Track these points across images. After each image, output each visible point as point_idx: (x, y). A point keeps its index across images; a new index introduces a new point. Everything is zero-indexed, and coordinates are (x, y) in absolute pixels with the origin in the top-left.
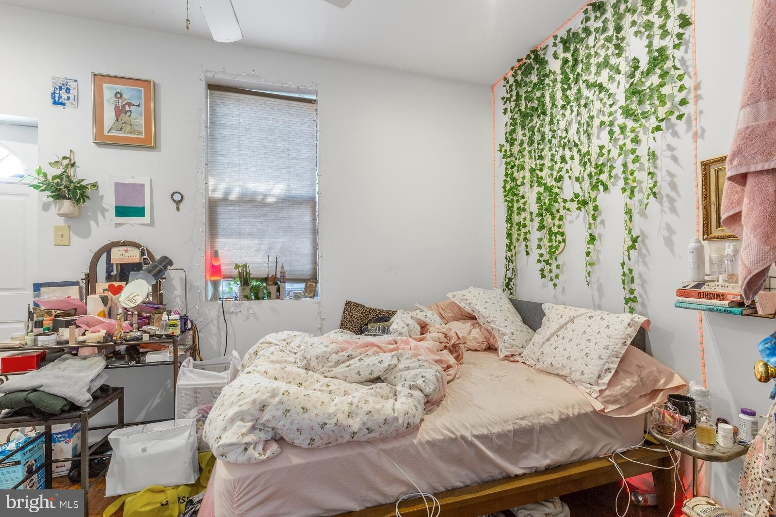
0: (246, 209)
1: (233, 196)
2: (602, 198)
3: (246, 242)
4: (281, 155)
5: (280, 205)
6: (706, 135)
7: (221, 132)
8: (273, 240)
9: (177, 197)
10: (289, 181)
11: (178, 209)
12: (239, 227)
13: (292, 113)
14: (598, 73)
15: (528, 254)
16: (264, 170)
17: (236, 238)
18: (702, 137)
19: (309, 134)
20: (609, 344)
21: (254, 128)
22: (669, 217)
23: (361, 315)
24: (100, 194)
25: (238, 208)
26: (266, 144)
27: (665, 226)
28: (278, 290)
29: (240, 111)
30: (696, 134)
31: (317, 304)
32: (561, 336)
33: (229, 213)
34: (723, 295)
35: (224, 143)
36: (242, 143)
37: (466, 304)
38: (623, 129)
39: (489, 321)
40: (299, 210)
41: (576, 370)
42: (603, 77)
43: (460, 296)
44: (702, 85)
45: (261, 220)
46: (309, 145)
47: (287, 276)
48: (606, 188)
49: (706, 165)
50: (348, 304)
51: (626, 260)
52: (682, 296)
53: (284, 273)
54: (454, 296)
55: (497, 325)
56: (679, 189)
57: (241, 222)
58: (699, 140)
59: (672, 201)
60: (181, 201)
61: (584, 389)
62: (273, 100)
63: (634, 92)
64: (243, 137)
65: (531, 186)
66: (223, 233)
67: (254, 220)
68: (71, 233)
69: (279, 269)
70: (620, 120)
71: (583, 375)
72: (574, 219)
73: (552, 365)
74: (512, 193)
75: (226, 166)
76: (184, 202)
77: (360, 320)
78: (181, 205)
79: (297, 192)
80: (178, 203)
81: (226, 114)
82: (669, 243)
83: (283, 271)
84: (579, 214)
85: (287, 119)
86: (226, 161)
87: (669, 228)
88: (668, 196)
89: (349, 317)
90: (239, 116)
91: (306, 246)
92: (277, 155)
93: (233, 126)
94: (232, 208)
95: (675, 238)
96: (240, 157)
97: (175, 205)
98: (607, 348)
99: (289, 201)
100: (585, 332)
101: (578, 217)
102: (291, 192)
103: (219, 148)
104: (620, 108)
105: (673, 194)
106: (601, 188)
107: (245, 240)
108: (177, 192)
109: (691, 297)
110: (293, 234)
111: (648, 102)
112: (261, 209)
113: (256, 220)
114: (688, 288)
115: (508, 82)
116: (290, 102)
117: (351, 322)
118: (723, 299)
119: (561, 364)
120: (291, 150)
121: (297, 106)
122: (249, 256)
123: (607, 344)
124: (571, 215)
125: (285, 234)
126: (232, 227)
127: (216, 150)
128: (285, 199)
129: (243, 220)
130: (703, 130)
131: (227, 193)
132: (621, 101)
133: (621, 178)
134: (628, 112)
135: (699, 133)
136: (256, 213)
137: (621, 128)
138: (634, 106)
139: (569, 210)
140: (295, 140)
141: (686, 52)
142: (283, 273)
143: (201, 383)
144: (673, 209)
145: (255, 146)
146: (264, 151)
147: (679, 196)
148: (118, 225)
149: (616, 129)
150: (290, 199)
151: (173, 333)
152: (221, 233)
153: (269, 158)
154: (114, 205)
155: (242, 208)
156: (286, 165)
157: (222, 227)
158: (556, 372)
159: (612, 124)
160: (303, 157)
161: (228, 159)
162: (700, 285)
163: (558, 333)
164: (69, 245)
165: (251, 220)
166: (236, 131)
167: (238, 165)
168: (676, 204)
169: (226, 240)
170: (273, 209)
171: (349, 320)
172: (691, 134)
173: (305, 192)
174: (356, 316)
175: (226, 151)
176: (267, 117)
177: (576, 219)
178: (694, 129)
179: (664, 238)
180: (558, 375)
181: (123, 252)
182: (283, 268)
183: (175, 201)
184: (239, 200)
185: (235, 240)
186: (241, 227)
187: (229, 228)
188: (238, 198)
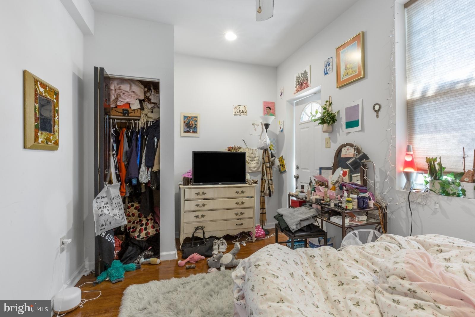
0: (442, 101)
1: (430, 93)
3: (442, 136)
7: (416, 39)
9: (377, 108)
11: (378, 116)
12: (435, 121)
17: (432, 132)
24: (341, 117)
25: (434, 103)
33: (425, 109)
35: (420, 47)
36: (437, 38)
57: (437, 116)
60: (379, 110)
64: (438, 30)
66: (419, 130)
67: (452, 111)
68: (331, 141)
75: (421, 67)
76: (381, 110)
78: (380, 113)
80: (377, 112)
86: (421, 63)
94: (428, 104)
96: (435, 52)
97: (375, 114)
103: (415, 54)
107: (441, 133)
108: (376, 104)
112: (460, 97)
113: (455, 111)
122: (446, 150)
126: (427, 123)
127: (413, 57)
129: (439, 114)
131: (424, 92)
136: (454, 104)
148: (348, 133)
151: (347, 206)
152: (417, 130)
154: (345, 122)
155: (437, 102)
157: (418, 124)
161: (423, 60)
164: (330, 148)
165: (448, 112)
167: (433, 60)
169: (422, 136)
175: (421, 53)
181: (346, 151)
183: (375, 111)
184: (435, 95)
185: (431, 134)
186: (437, 121)
187: (425, 124)
188: (435, 93)
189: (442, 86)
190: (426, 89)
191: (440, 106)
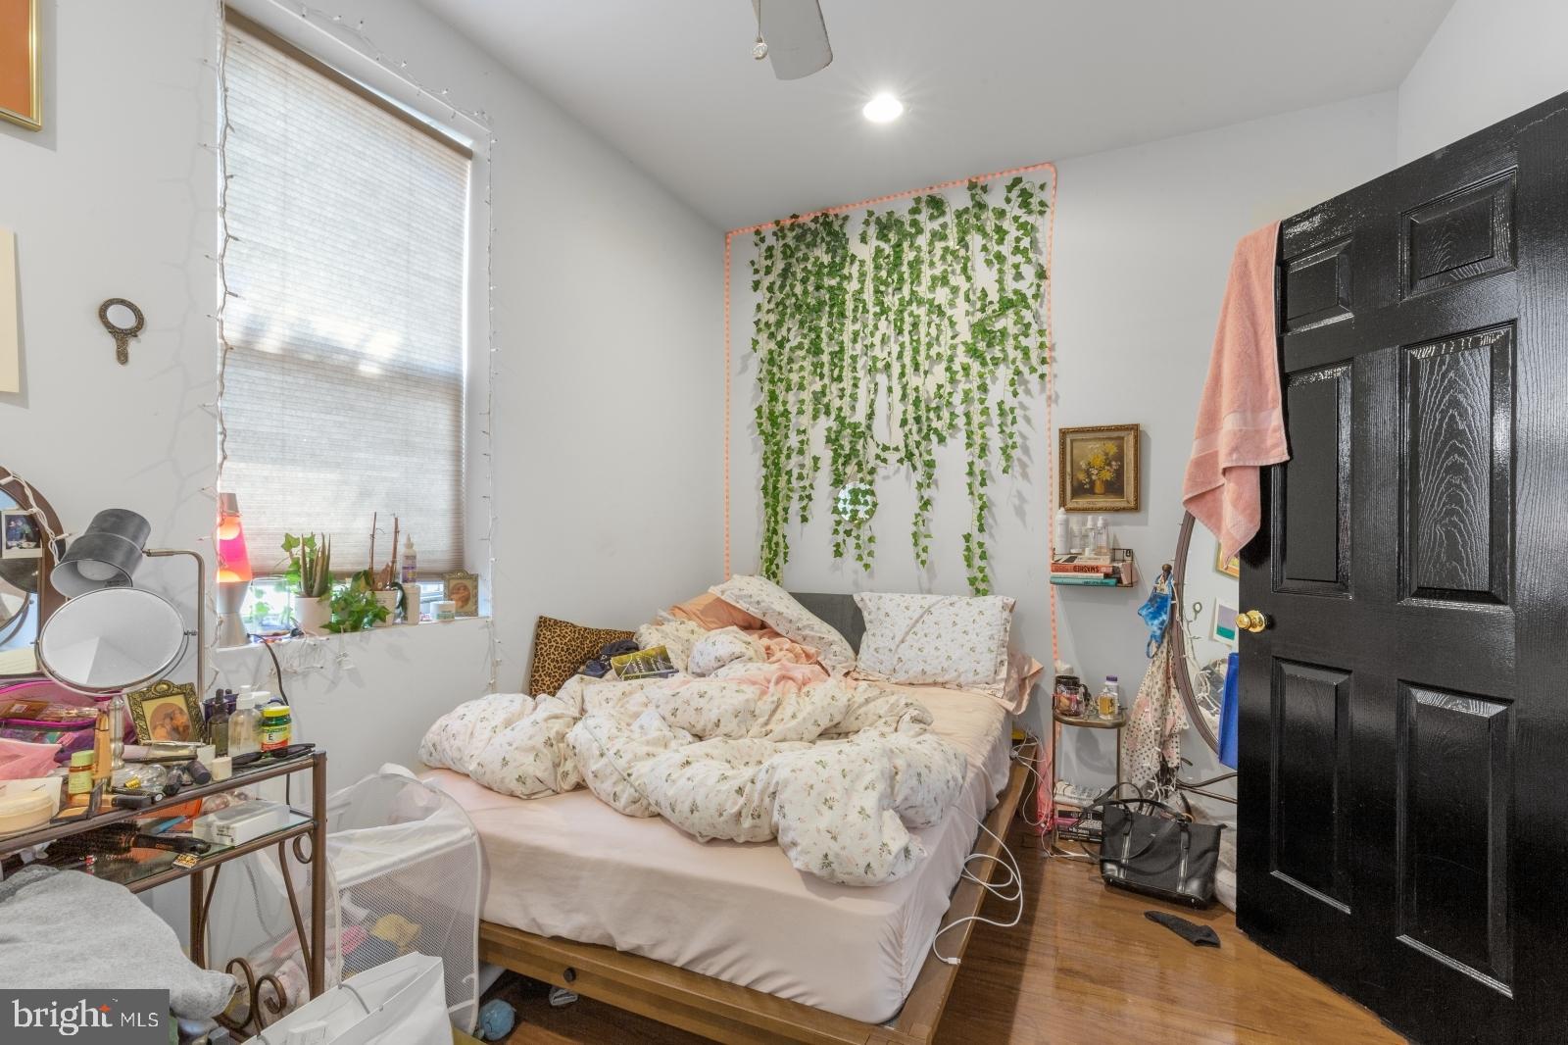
0: (302, 382)
1: (270, 342)
2: (937, 451)
3: (300, 475)
4: (391, 258)
5: (387, 385)
6: (1060, 401)
8: (369, 473)
9: (121, 318)
10: (407, 327)
11: (123, 357)
12: (281, 431)
13: (419, 161)
14: (932, 288)
15: (804, 519)
16: (350, 286)
17: (273, 461)
18: (1056, 401)
19: (452, 224)
20: (993, 632)
21: (327, 166)
22: (1020, 483)
23: (573, 643)
25: (280, 378)
26: (358, 219)
27: (1016, 494)
28: (403, 603)
29: (289, 106)
30: (1050, 398)
31: (486, 630)
32: (921, 634)
33: (253, 386)
34: (1097, 567)
36: (295, 199)
37: (750, 603)
38: (966, 369)
39: (800, 626)
40: (429, 403)
41: (966, 671)
42: (942, 295)
43: (736, 592)
44: (1056, 346)
45: (341, 419)
46: (452, 251)
47: (420, 565)
48: (942, 440)
49: (1064, 433)
50: (543, 623)
51: (975, 532)
52: (1056, 570)
53: (414, 557)
54: (723, 592)
55: (816, 632)
56: (1032, 453)
57: (288, 419)
58: (1053, 405)
59: (1023, 466)
60: (133, 332)
61: (982, 692)
62: (376, 110)
63: (981, 329)
64: (297, 181)
65: (815, 417)
67: (322, 416)
69: (401, 550)
70: (962, 357)
71: (978, 674)
72: (891, 474)
73: (924, 672)
74: (773, 424)
76: (143, 336)
77: (573, 655)
78: (133, 346)
79: (425, 358)
80: (122, 336)
81: (247, 100)
82: (1020, 512)
83: (410, 552)
84: (899, 468)
85: (408, 173)
87: (1020, 495)
88: (1019, 460)
89: (552, 650)
90: (285, 117)
91: (438, 491)
92: (383, 255)
93: (270, 141)
94: (262, 374)
95: (1027, 507)
96: (287, 234)
97: (110, 344)
98: (991, 637)
99: (406, 378)
100: (955, 624)
101: (897, 471)
102: (412, 355)
104: (963, 343)
105: (1025, 459)
106: (933, 437)
107: (298, 469)
108: (122, 302)
109: (1067, 571)
110: (415, 460)
111: (998, 348)
112: (342, 388)
113: (328, 417)
114: (1060, 562)
115: (763, 240)
116: (416, 133)
117: (557, 661)
118: (1098, 572)
119: (940, 668)
120: (415, 252)
121: (428, 147)
123: (990, 633)
124: (886, 468)
125: (397, 458)
126: (260, 429)
128: (397, 369)
129: (293, 412)
130: (1057, 396)
131: (252, 332)
132: (966, 335)
133: (960, 430)
134: (973, 352)
135: (1053, 397)
136: (329, 398)
137: (964, 369)
138: (982, 346)
139: (884, 461)
140: (422, 228)
141: (1041, 306)
142: (411, 558)
143: (403, 856)
144: (1025, 475)
145: (330, 215)
146: (353, 238)
147: (1032, 462)
149: (957, 367)
150: (409, 372)
151: (285, 742)
153: (363, 257)
155: (289, 379)
156: (402, 287)
158: (931, 681)
159: (951, 359)
160: (438, 276)
162: (1072, 559)
163: (915, 629)
165: (314, 415)
166: (276, 158)
167: (281, 255)
168: (1028, 470)
169: (242, 465)
170: (373, 393)
171: (552, 656)
172: (1044, 396)
173: (442, 363)
174: (565, 648)
176: (360, 149)
177: (894, 474)
178: (1048, 393)
179: (1015, 506)
180: (935, 684)
182: (410, 545)
183: (113, 330)
184: (283, 356)
185: (270, 466)
186: (286, 431)
187: (255, 433)
188: (284, 349)
189: (301, 339)
190: (259, 327)
191: (297, 394)
